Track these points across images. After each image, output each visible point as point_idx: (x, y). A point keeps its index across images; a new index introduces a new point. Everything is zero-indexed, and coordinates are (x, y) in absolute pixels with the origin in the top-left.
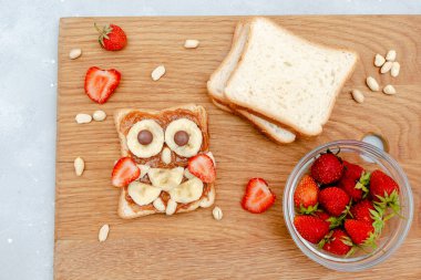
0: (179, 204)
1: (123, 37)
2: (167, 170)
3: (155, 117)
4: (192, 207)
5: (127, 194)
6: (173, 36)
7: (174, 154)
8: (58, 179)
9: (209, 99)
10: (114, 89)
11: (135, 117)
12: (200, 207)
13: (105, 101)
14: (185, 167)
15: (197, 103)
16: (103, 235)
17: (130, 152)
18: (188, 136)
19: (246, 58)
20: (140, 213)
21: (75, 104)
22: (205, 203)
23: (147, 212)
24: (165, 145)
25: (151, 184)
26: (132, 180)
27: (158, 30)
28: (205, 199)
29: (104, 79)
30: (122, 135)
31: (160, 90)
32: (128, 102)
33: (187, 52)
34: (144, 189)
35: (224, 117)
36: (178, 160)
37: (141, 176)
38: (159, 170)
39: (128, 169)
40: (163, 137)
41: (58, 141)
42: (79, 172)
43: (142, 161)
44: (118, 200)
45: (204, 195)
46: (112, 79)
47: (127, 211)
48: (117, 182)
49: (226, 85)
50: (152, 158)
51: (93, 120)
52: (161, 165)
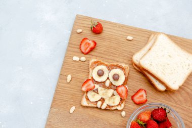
0: (108, 105)
1: (102, 28)
2: (106, 89)
3: (106, 65)
4: (113, 108)
5: (87, 95)
6: (123, 33)
7: (111, 84)
8: (59, 82)
9: (132, 63)
10: (92, 49)
11: (98, 63)
12: (116, 109)
13: (87, 54)
14: (114, 90)
15: (126, 64)
16: (72, 110)
17: (92, 78)
18: (119, 77)
19: (152, 49)
20: (90, 105)
21: (74, 52)
22: (119, 108)
23: (93, 105)
24: (108, 78)
25: (98, 93)
26: (91, 90)
27: (117, 29)
28: (119, 106)
29: (89, 44)
30: (90, 70)
31: (111, 54)
32: (96, 56)
33: (127, 41)
34: (94, 95)
35: (136, 73)
36: (112, 86)
37: (95, 89)
38: (103, 88)
40: (108, 74)
41: (63, 65)
42: (68, 81)
43: (97, 83)
44: (82, 97)
45: (119, 104)
46: (92, 45)
47: (85, 103)
48: (84, 89)
49: (141, 59)
50: (101, 82)
51: (80, 60)
52: (104, 87)
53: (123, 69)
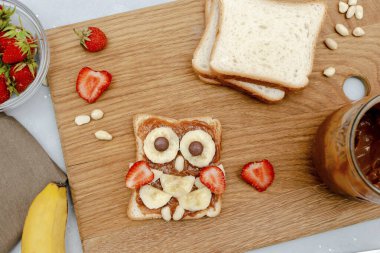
0: (186, 211)
1: (103, 37)
2: (179, 177)
3: (172, 126)
4: (199, 215)
5: (138, 196)
7: (187, 163)
11: (153, 124)
12: (206, 216)
14: (196, 177)
17: (145, 156)
18: (202, 147)
20: (148, 216)
21: (71, 109)
22: (211, 213)
23: (155, 216)
24: (179, 153)
25: (162, 189)
26: (146, 184)
28: (211, 209)
30: (139, 140)
34: (155, 194)
36: (190, 169)
37: (154, 181)
39: (143, 173)
40: (179, 145)
43: (157, 166)
44: (129, 201)
45: (211, 205)
46: (103, 80)
47: (136, 212)
48: (131, 183)
50: (166, 164)
51: (92, 119)
52: (174, 172)
53: (208, 128)
